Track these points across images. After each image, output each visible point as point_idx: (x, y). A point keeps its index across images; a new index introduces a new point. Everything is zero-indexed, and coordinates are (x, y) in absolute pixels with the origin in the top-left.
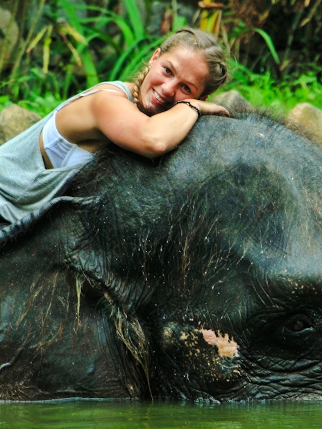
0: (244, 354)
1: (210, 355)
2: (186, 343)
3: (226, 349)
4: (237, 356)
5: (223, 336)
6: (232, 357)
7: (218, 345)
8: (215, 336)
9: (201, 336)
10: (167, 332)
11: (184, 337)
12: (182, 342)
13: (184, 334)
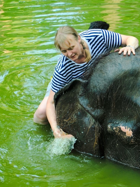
0: (134, 135)
1: (123, 135)
2: (115, 131)
3: (128, 133)
4: (132, 136)
5: (128, 129)
6: (130, 136)
7: (126, 132)
8: (125, 128)
9: (120, 128)
10: (109, 126)
11: (114, 129)
12: (114, 130)
13: (114, 128)
